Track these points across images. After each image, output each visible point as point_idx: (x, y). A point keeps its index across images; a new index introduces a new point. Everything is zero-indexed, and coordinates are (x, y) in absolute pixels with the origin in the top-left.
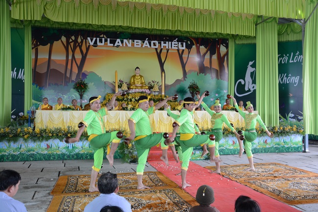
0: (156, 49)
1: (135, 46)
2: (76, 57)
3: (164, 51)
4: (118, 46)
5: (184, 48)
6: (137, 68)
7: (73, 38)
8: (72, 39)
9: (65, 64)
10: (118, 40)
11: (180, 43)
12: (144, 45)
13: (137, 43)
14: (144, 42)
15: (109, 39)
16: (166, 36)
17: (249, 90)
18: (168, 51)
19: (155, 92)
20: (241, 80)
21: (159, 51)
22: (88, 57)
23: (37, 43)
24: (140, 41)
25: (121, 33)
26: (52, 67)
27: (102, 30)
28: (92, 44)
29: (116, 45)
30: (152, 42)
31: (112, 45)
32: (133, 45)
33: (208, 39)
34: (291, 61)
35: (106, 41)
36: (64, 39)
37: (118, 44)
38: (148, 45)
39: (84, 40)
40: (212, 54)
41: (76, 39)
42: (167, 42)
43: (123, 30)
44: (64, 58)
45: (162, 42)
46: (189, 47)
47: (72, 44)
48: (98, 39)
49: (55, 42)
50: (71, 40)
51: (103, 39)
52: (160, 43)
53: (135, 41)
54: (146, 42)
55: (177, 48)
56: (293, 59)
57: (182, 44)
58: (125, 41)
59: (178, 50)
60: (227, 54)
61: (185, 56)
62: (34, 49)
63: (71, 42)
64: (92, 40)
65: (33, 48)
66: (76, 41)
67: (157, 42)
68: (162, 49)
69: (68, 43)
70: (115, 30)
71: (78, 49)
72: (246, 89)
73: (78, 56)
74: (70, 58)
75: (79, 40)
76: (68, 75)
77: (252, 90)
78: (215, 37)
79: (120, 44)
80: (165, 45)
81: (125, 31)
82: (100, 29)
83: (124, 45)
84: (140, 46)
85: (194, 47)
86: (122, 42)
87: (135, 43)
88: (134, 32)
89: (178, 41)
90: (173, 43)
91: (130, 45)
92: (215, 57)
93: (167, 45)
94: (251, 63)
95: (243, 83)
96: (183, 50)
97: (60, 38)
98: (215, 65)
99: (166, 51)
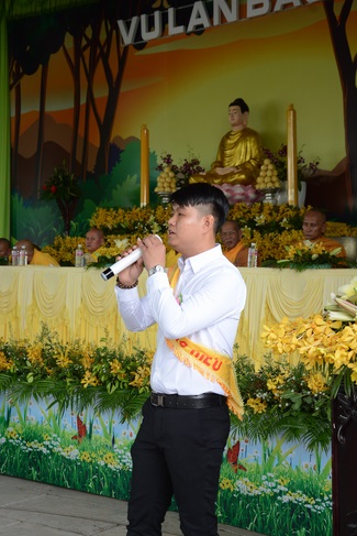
1: (250, 13)
2: (96, 95)
4: (199, 30)
7: (89, 32)
8: (87, 39)
9: (72, 124)
10: (198, 7)
13: (257, 1)
15: (171, 12)
22: (123, 89)
23: (18, 69)
26: (47, 138)
28: (128, 39)
29: (191, 27)
31: (180, 29)
32: (242, 12)
35: (164, 18)
36: (69, 41)
37: (199, 22)
39: (114, 32)
41: (96, 33)
44: (71, 105)
47: (87, 54)
48: (143, 17)
49: (52, 56)
50: (84, 42)
51: (157, 15)
58: (218, 2)
62: (13, 91)
63: (86, 47)
64: (128, 26)
65: (10, 87)
66: (94, 42)
69: (79, 51)
71: (100, 64)
73: (101, 93)
74: (83, 101)
75: (103, 37)
76: (79, 158)
79: (204, 21)
83: (216, 21)
86: (209, 10)
87: (251, 4)
91: (232, 17)
97: (61, 42)
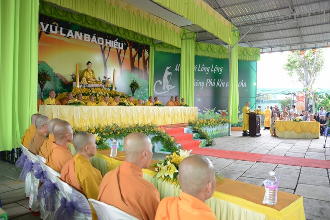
0: (101, 46)
1: (85, 40)
3: (107, 49)
4: (70, 37)
5: (122, 48)
6: (89, 62)
10: (70, 31)
11: (119, 43)
12: (92, 41)
13: (87, 38)
14: (91, 37)
15: (61, 29)
16: (109, 35)
17: (166, 90)
18: (110, 49)
19: (107, 87)
20: (159, 81)
21: (103, 48)
24: (89, 36)
25: (72, 24)
27: (55, 17)
28: (45, 30)
29: (68, 36)
30: (99, 38)
31: (65, 35)
32: (83, 38)
33: (137, 43)
34: (199, 71)
35: (59, 29)
37: (70, 35)
38: (95, 41)
40: (140, 57)
42: (110, 41)
43: (75, 22)
45: (107, 40)
46: (125, 48)
48: (51, 26)
51: (56, 27)
52: (105, 41)
53: (85, 35)
54: (94, 37)
55: (117, 47)
56: (200, 69)
57: (121, 44)
58: (76, 33)
59: (117, 49)
60: (148, 58)
61: (122, 55)
64: (45, 26)
67: (102, 39)
68: (105, 46)
70: (67, 19)
72: (164, 88)
77: (168, 89)
78: (142, 42)
79: (72, 35)
80: (108, 43)
81: (76, 22)
82: (53, 16)
83: (76, 38)
84: (89, 40)
85: (128, 48)
86: (74, 33)
87: (85, 37)
88: (84, 25)
89: (118, 41)
90: (115, 42)
91: (80, 38)
92: (141, 59)
93: (109, 43)
94: (168, 68)
95: (161, 83)
96: (121, 50)
98: (141, 67)
99: (108, 49)
